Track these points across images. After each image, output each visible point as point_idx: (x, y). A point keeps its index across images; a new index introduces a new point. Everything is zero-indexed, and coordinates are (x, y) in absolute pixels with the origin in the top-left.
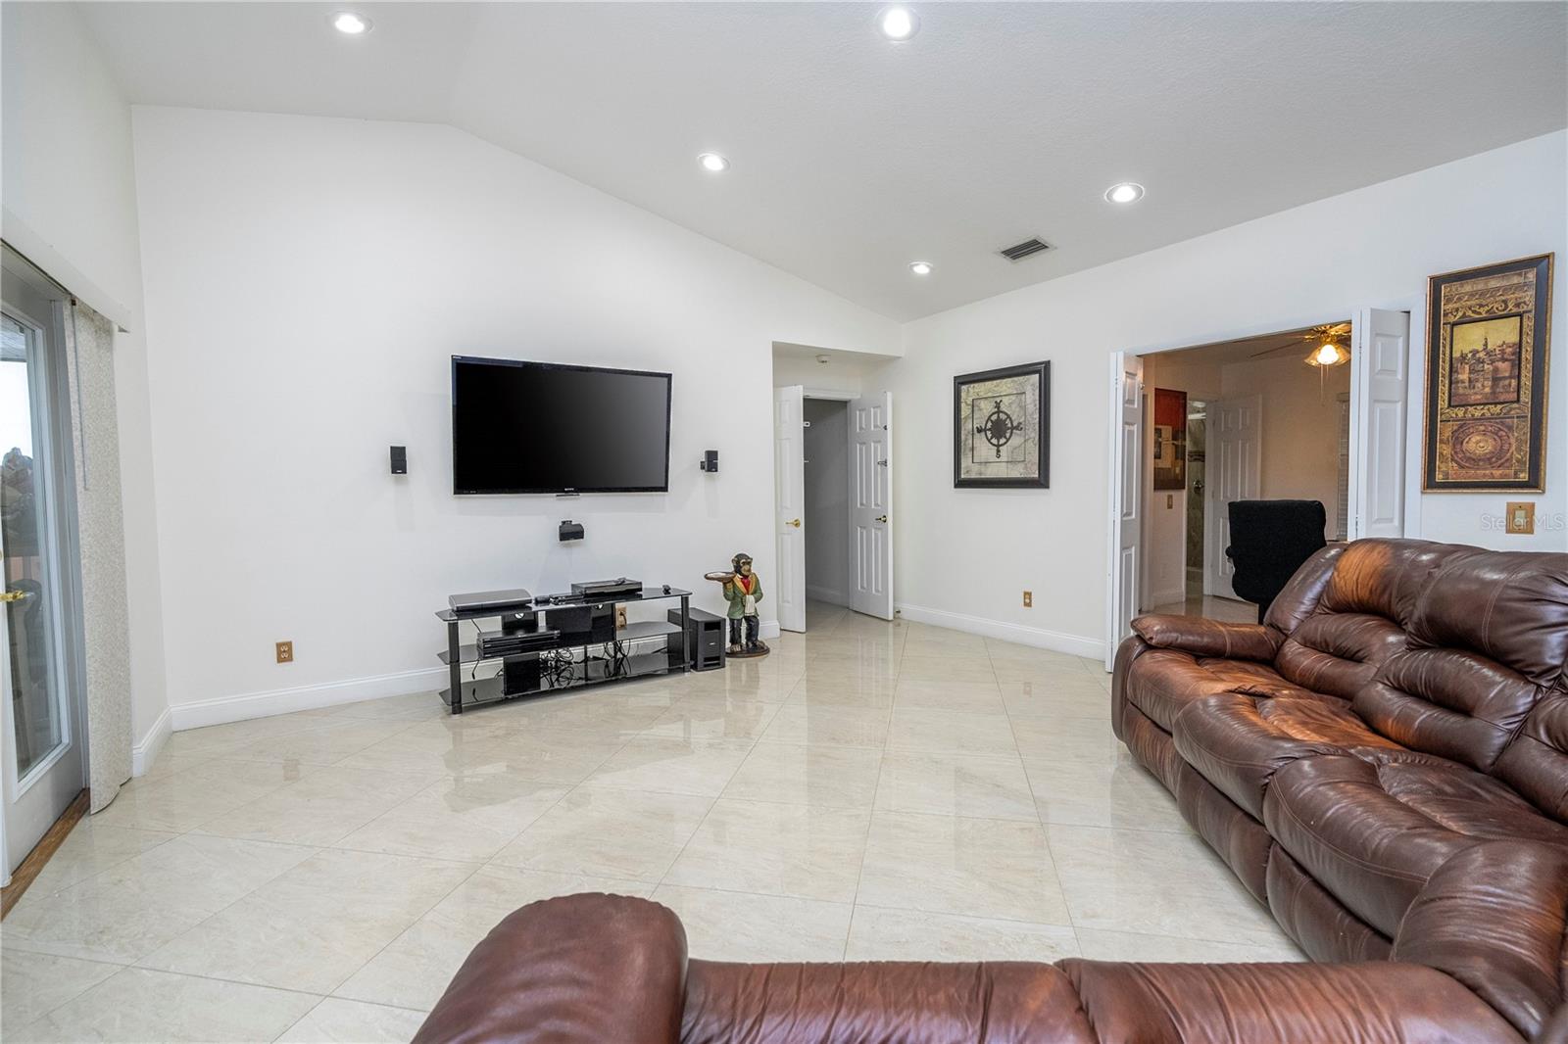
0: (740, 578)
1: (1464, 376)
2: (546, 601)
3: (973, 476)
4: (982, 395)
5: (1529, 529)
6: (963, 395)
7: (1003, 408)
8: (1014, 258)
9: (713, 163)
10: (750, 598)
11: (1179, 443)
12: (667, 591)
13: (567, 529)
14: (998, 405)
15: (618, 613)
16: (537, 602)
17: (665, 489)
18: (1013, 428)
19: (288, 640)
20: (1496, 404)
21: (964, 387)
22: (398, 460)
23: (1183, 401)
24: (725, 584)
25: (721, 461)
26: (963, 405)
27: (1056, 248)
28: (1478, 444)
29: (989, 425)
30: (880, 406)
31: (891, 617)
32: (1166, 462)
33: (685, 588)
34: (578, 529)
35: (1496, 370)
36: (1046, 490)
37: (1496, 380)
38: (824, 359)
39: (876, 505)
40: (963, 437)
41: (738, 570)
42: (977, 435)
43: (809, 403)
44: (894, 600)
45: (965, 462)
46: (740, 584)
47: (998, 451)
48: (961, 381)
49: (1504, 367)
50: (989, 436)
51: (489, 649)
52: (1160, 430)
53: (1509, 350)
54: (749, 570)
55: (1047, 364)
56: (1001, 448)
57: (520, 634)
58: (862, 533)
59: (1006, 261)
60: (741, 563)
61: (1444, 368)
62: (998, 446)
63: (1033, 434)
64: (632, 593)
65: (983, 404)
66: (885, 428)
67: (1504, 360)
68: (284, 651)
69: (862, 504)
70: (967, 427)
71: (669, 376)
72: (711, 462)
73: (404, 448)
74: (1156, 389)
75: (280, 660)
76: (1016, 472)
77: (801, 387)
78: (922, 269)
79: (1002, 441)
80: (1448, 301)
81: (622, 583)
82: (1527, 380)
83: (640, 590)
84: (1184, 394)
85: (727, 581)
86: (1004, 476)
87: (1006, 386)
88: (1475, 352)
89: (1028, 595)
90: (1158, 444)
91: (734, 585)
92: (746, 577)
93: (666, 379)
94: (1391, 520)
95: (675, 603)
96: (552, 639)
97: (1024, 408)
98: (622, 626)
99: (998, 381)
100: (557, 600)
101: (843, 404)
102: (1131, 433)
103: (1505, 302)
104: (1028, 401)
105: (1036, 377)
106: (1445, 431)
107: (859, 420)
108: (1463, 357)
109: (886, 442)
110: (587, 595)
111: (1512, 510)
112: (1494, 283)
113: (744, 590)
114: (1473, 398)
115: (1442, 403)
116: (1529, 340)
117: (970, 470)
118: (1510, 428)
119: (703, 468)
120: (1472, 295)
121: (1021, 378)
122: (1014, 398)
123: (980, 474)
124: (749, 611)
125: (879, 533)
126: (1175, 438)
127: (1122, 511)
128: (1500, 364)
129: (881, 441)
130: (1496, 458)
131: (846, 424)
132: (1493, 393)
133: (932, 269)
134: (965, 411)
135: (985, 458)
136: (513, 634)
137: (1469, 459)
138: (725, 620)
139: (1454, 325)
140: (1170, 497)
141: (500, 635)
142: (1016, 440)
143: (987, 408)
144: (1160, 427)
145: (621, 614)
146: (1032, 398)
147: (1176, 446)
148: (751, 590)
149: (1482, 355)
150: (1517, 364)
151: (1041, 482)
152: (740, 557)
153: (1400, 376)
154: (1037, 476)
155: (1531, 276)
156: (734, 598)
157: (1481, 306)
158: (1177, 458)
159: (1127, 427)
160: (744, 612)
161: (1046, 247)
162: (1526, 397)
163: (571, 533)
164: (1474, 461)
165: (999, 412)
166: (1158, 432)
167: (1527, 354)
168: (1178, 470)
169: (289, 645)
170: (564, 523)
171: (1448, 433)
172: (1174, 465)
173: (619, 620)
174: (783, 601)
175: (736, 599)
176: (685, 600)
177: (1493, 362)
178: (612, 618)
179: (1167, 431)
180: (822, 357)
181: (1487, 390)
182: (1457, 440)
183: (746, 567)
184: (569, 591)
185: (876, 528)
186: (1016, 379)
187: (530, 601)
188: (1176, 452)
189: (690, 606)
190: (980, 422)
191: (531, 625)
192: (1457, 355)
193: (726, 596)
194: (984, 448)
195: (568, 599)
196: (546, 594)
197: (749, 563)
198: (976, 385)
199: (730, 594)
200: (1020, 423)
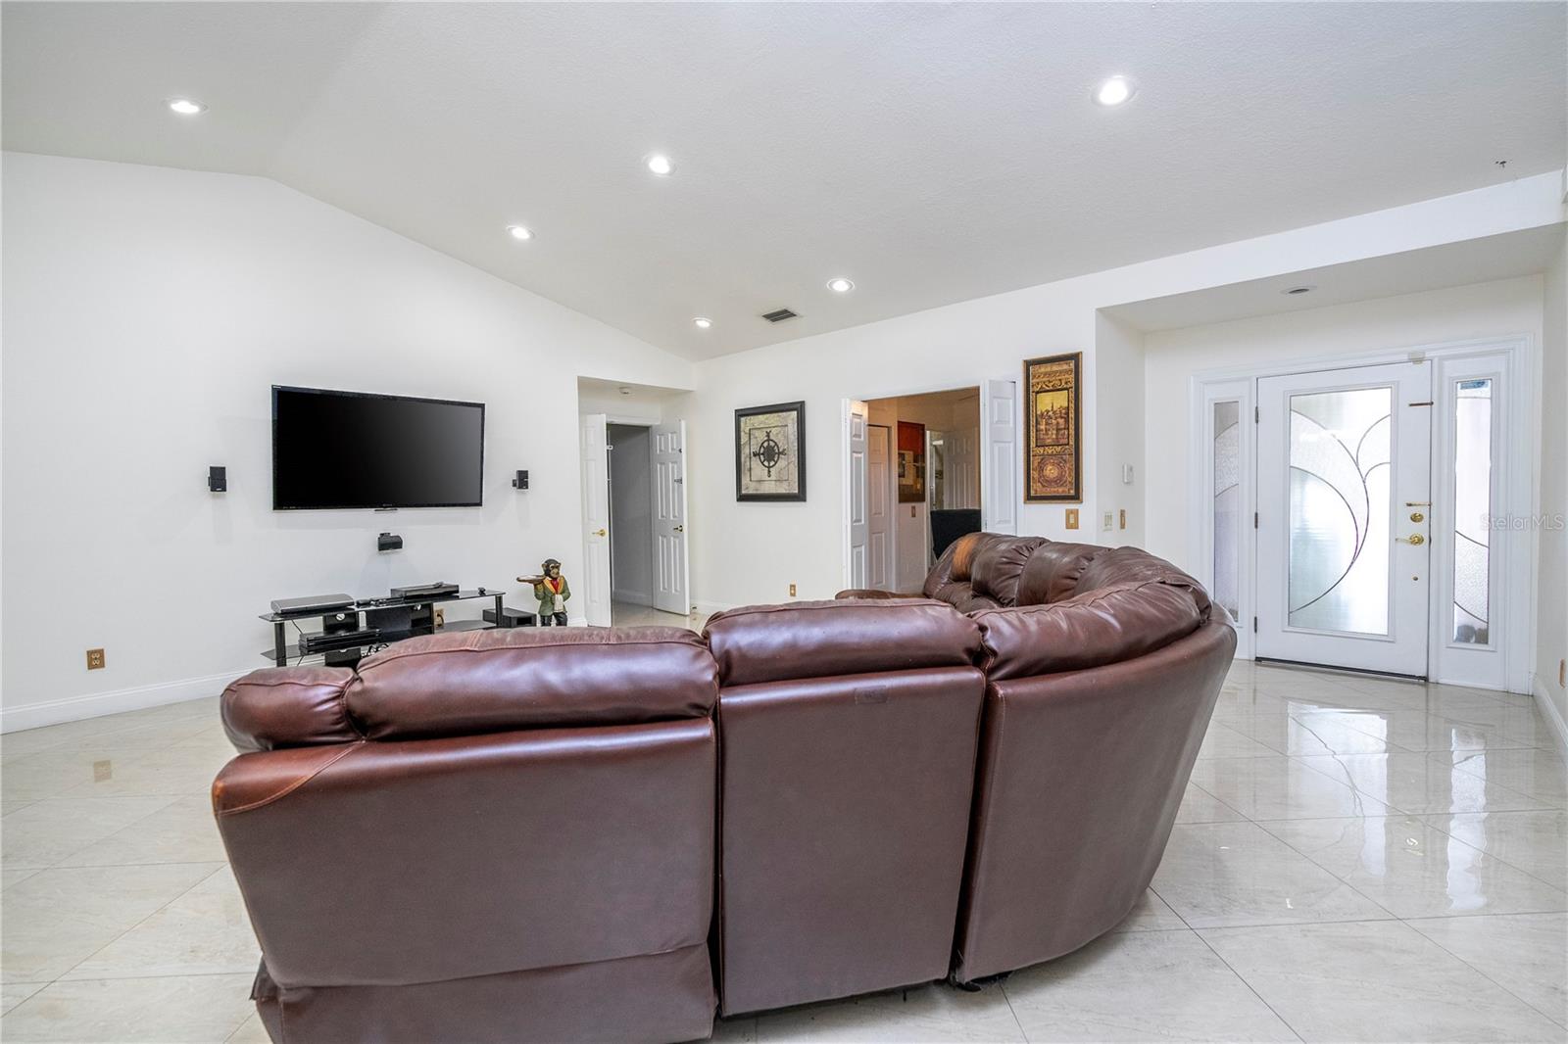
0: (550, 581)
1: (1043, 427)
2: (367, 604)
3: (751, 491)
4: (756, 426)
5: (1075, 526)
6: (742, 425)
7: (772, 437)
8: (773, 321)
9: (521, 233)
10: (559, 598)
11: (919, 464)
12: (482, 593)
13: (385, 540)
14: (768, 435)
15: (435, 615)
16: (359, 605)
17: (480, 504)
18: (779, 453)
19: (100, 648)
20: (1058, 445)
21: (743, 419)
22: (218, 480)
23: (921, 432)
24: (535, 585)
25: (530, 480)
26: (742, 434)
27: (802, 317)
28: (1051, 471)
29: (762, 450)
30: (676, 432)
31: (688, 613)
32: (909, 480)
33: (498, 590)
34: (394, 540)
35: (1058, 423)
36: (803, 503)
37: (1058, 430)
38: (626, 390)
39: (674, 517)
40: (743, 460)
41: (547, 573)
42: (753, 458)
43: (610, 427)
44: (690, 598)
45: (745, 480)
46: (550, 586)
47: (769, 472)
48: (740, 414)
49: (1061, 421)
50: (762, 459)
51: (312, 646)
52: (903, 454)
53: (1064, 411)
54: (558, 573)
55: (802, 403)
56: (771, 469)
57: (342, 633)
58: (663, 542)
59: (767, 323)
60: (550, 567)
61: (1033, 422)
62: (769, 467)
63: (794, 459)
64: (450, 594)
65: (757, 433)
66: (680, 451)
67: (1062, 418)
68: (96, 659)
69: (662, 516)
70: (745, 451)
71: (482, 406)
72: (522, 480)
73: (224, 468)
74: (899, 422)
75: (91, 666)
76: (782, 489)
77: (604, 415)
78: (703, 324)
79: (772, 463)
80: (1034, 377)
81: (439, 586)
82: (1072, 432)
83: (457, 592)
84: (923, 426)
85: (537, 583)
86: (774, 492)
87: (772, 419)
88: (1048, 412)
89: (793, 587)
90: (901, 466)
91: (545, 588)
92: (555, 579)
93: (480, 409)
94: (1009, 522)
95: (490, 603)
96: (374, 636)
97: (787, 437)
98: (439, 625)
99: (768, 415)
100: (378, 602)
101: (645, 429)
102: (858, 460)
103: (1060, 380)
104: (790, 432)
105: (796, 412)
106: (1035, 462)
107: (659, 443)
108: (1042, 414)
109: (681, 461)
110: (406, 598)
111: (1069, 513)
112: (1056, 368)
113: (553, 590)
114: (1048, 441)
115: (1033, 445)
116: (1072, 405)
117: (749, 488)
118: (1065, 461)
119: (514, 485)
120: (1045, 374)
121: (784, 414)
122: (779, 429)
123: (757, 490)
124: (558, 608)
125: (677, 541)
126: (915, 461)
127: (852, 518)
128: (1059, 420)
129: (677, 462)
130: (1059, 481)
131: (649, 446)
132: (1057, 438)
133: (712, 324)
134: (744, 439)
135: (760, 477)
136: (333, 633)
137: (1047, 481)
138: (535, 615)
139: (1037, 393)
140: (914, 508)
141: (322, 635)
142: (782, 463)
143: (761, 436)
144: (902, 452)
145: (438, 615)
146: (793, 429)
147: (917, 468)
148: (560, 590)
149: (1050, 413)
150: (1067, 421)
151: (800, 496)
152: (549, 562)
153: (1012, 425)
154: (797, 491)
155: (1072, 365)
156: (544, 598)
157: (1050, 382)
158: (918, 477)
159: (855, 455)
160: (553, 609)
161: (793, 315)
162: (1072, 442)
163: (389, 543)
164: (1049, 482)
165: (768, 440)
166: (901, 456)
167: (1072, 415)
168: (919, 486)
169: (101, 652)
170: (382, 535)
171: (1036, 464)
172: (916, 483)
173: (437, 620)
174: (592, 601)
175: (546, 599)
176: (499, 600)
177: (1056, 418)
178: (430, 619)
179: (909, 455)
180: (624, 389)
181: (1054, 436)
182: (1041, 469)
183: (555, 570)
184: (389, 595)
185: (674, 537)
186: (780, 414)
187: (352, 604)
188: (917, 472)
189: (504, 607)
190: (755, 448)
191: (352, 623)
192: (1039, 413)
193: (536, 595)
194: (758, 469)
195: (389, 601)
196: (367, 598)
197: (558, 567)
198: (752, 417)
199: (541, 593)
200: (784, 450)
